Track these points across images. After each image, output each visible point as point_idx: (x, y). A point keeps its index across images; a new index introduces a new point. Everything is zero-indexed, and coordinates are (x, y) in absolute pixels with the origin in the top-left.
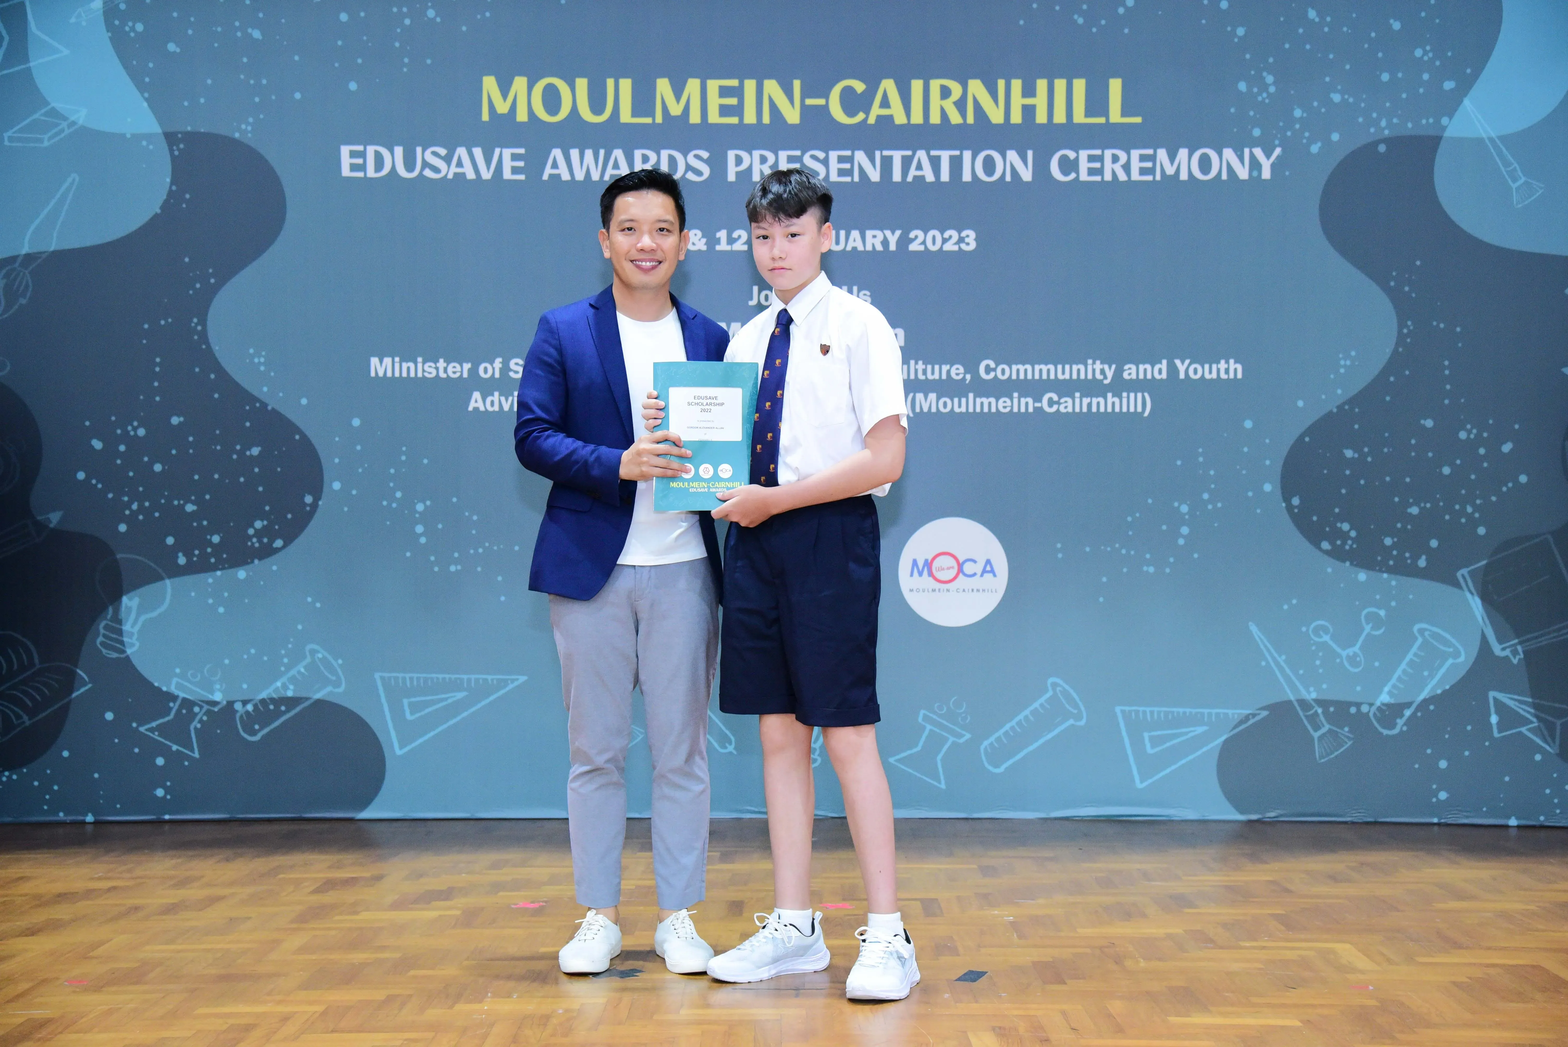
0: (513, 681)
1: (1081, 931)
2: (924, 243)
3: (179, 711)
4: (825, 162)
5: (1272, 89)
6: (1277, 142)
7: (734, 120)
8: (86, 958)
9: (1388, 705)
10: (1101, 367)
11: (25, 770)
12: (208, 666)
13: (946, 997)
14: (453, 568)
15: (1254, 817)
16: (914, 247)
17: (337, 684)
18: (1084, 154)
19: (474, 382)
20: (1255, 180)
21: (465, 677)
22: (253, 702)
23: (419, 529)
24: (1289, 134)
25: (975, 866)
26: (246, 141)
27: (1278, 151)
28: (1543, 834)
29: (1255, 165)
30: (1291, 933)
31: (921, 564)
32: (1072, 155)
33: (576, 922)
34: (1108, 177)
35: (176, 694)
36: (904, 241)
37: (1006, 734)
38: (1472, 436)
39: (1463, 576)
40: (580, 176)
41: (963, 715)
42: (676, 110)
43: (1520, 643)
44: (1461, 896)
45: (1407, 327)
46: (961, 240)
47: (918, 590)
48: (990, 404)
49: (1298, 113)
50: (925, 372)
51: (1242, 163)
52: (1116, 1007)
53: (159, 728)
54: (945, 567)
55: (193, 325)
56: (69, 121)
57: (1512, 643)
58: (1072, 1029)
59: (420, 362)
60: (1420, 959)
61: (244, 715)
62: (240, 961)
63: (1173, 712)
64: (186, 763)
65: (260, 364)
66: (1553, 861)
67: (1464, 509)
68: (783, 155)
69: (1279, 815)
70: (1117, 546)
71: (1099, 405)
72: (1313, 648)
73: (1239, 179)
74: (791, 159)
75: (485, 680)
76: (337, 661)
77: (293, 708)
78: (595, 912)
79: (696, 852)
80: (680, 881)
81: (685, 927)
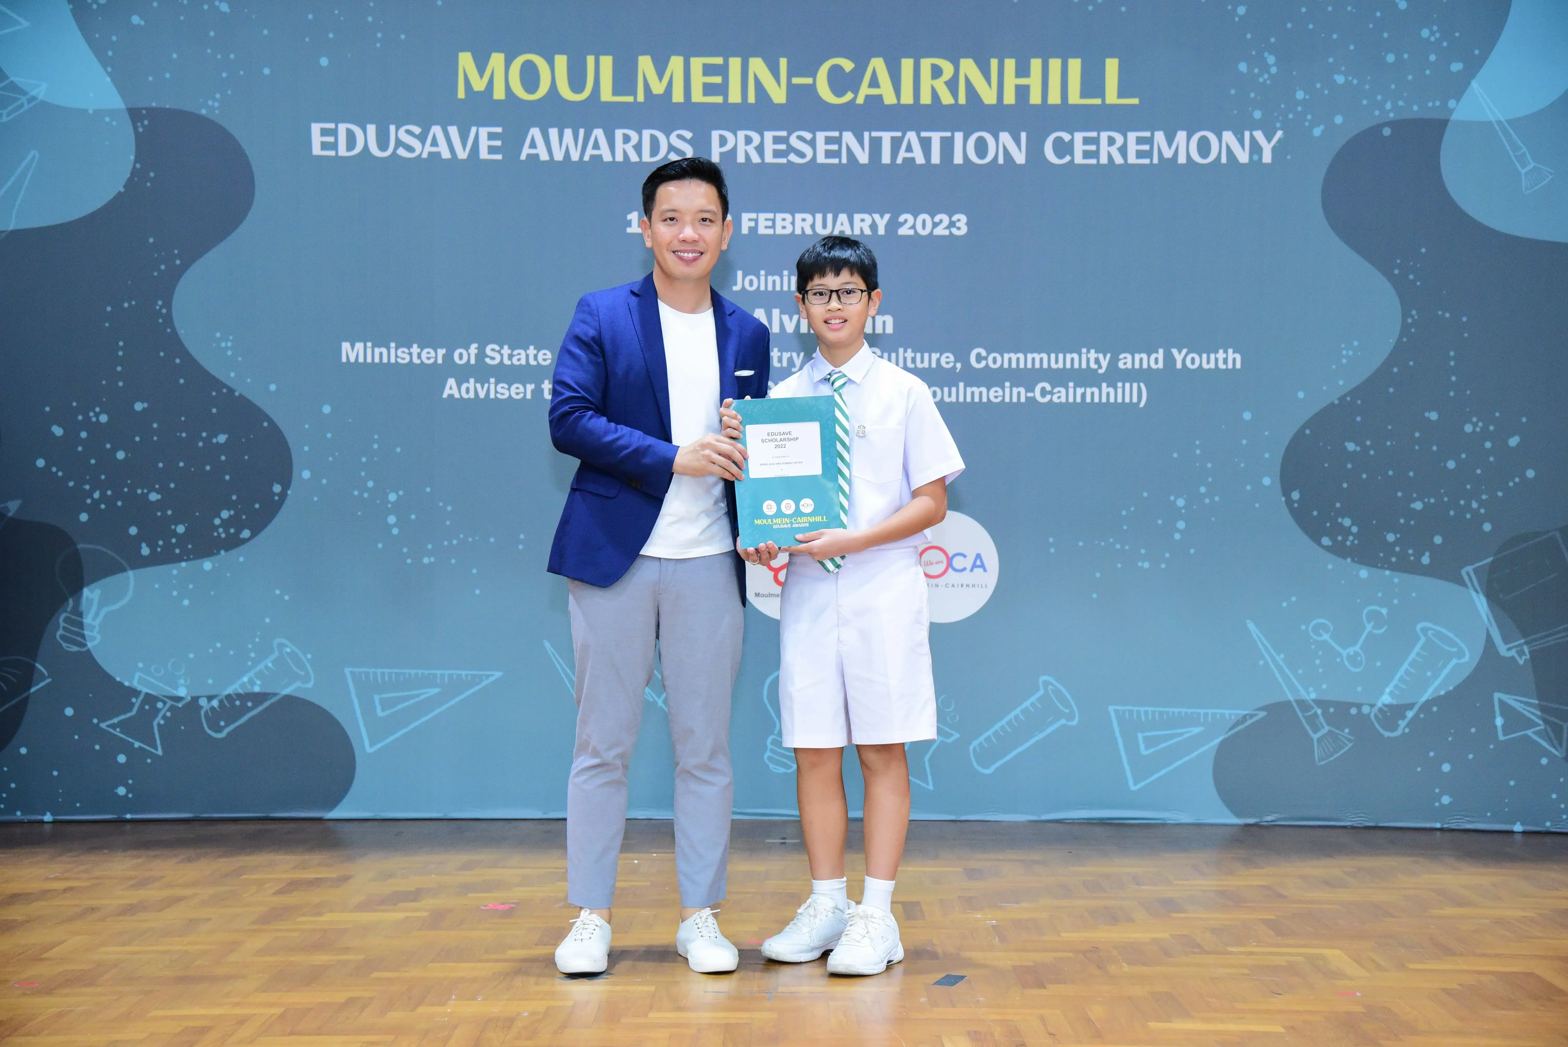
0: (488, 676)
1: (1065, 935)
2: (913, 227)
3: (142, 707)
4: (812, 143)
5: (1274, 70)
6: (1278, 125)
7: (719, 99)
8: (38, 960)
9: (1390, 706)
10: (1096, 355)
12: (173, 660)
13: (921, 1001)
14: (426, 560)
15: (1251, 821)
16: (903, 231)
17: (306, 679)
18: (1079, 137)
19: (449, 369)
20: (1255, 163)
21: (439, 672)
22: (219, 698)
23: (392, 519)
24: (1291, 116)
25: (961, 869)
26: (211, 117)
27: (1279, 134)
28: (1548, 840)
29: (1256, 148)
30: (1280, 938)
32: (1066, 137)
34: (1104, 160)
35: (139, 690)
36: (894, 225)
37: (996, 733)
38: (1478, 429)
39: (1468, 573)
40: (559, 156)
41: (952, 714)
42: (658, 88)
43: (1526, 643)
44: (1458, 902)
45: (1413, 317)
46: (952, 224)
48: (981, 393)
49: (1300, 95)
50: (914, 360)
51: (1243, 146)
52: (1097, 1012)
53: (120, 724)
54: (934, 562)
55: (158, 308)
56: (28, 97)
57: (1518, 643)
58: (1049, 1034)
59: (393, 348)
60: (1411, 966)
61: (209, 712)
62: (198, 963)
63: (1168, 712)
64: (149, 761)
65: (227, 348)
66: (1555, 867)
67: (1469, 504)
68: (769, 136)
69: (1276, 819)
70: (1111, 540)
71: (1093, 395)
72: (1313, 647)
73: (1239, 163)
74: (776, 140)
75: (459, 676)
76: (305, 656)
77: (261, 703)
78: (588, 911)
79: (721, 849)
80: (706, 878)
81: (708, 926)
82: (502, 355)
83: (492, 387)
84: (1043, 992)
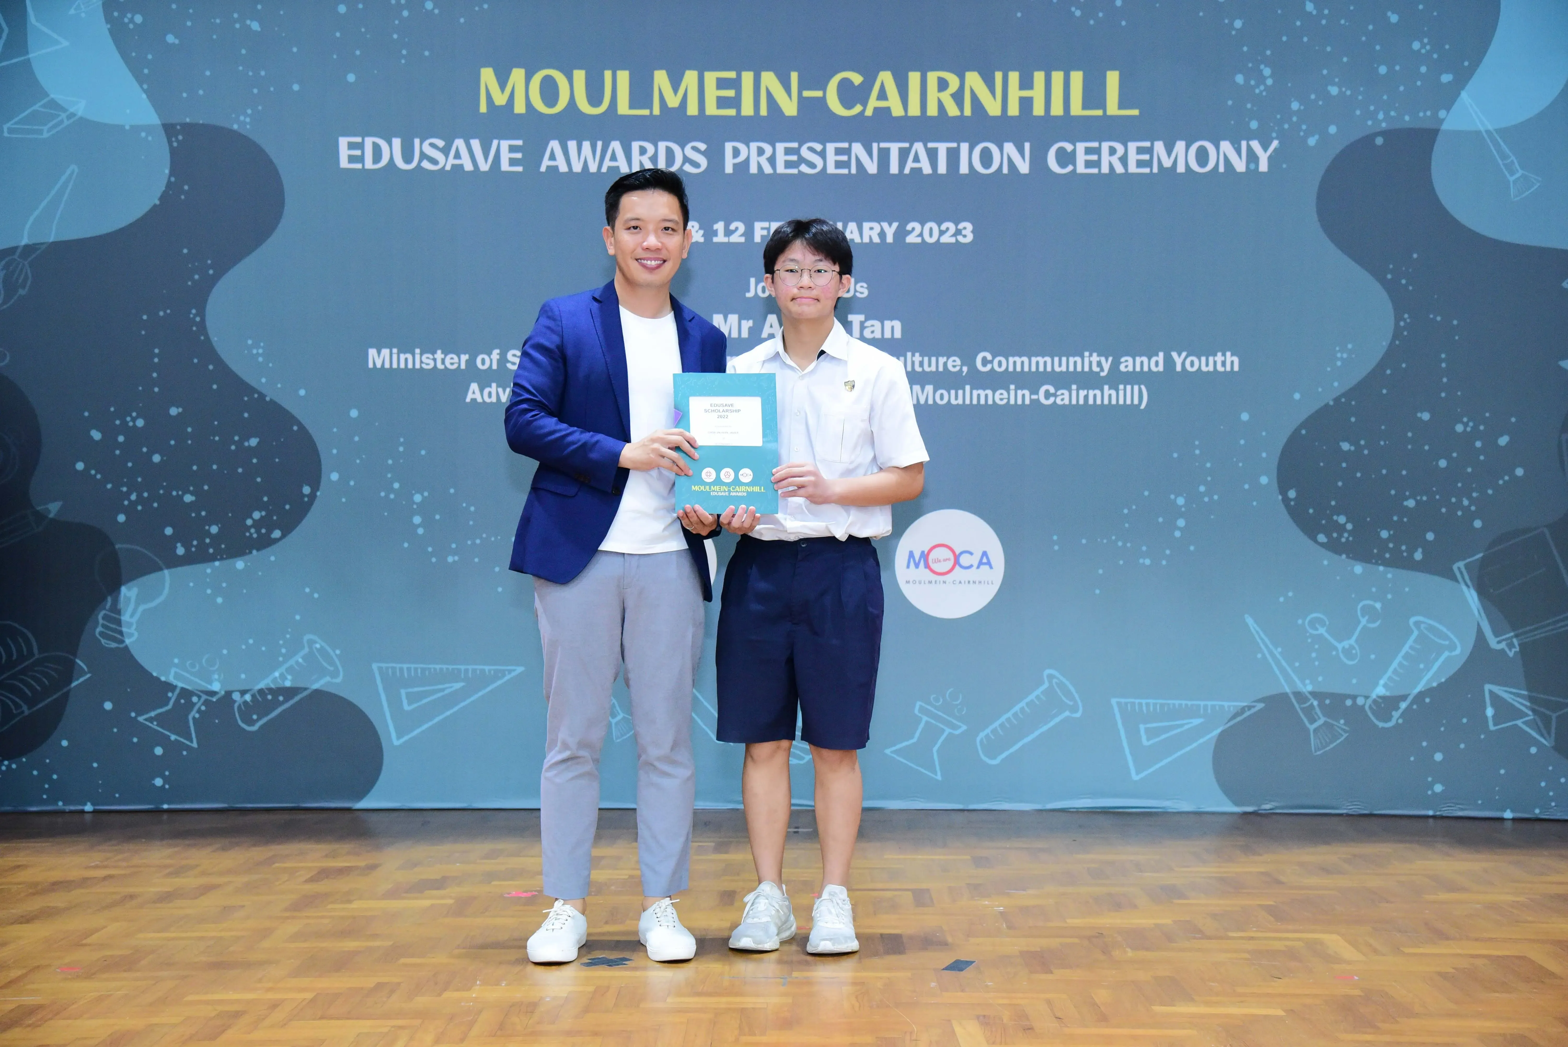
0: (510, 671)
1: (1071, 921)
2: (921, 235)
3: (177, 701)
4: (822, 154)
5: (1269, 82)
6: (1274, 135)
7: (732, 112)
8: (78, 946)
9: (1384, 698)
10: (1098, 359)
11: (24, 760)
12: (207, 656)
13: (932, 986)
14: (450, 559)
15: (1250, 809)
16: (911, 239)
17: (335, 674)
18: (1081, 147)
19: (472, 374)
20: (1252, 172)
21: (463, 667)
22: (252, 692)
23: (417, 520)
24: (1286, 126)
25: (968, 857)
26: (244, 133)
27: (1275, 144)
28: (1537, 826)
29: (1252, 157)
30: (1279, 924)
31: (917, 556)
32: (1069, 147)
33: (544, 911)
34: (1105, 169)
35: (174, 684)
36: (901, 233)
37: (1002, 725)
38: (1469, 429)
39: (1459, 568)
40: (577, 168)
41: (959, 707)
42: (673, 102)
43: (1516, 636)
44: (1452, 888)
45: (1405, 320)
46: (958, 232)
47: (914, 582)
48: (986, 396)
49: (1295, 106)
50: (921, 364)
51: (1240, 155)
52: (1102, 996)
53: (158, 718)
54: (941, 559)
55: (192, 316)
56: (68, 113)
57: (1507, 636)
58: (1056, 1018)
59: (417, 354)
60: (1407, 950)
61: (242, 705)
62: (231, 949)
63: (1169, 704)
64: (185, 753)
65: (258, 355)
66: (1546, 853)
67: (1460, 501)
68: (780, 147)
69: (1274, 807)
70: (1114, 538)
71: (1095, 396)
72: (1309, 640)
73: (1236, 172)
74: (788, 151)
75: (483, 671)
76: (334, 652)
77: (292, 698)
78: (562, 902)
79: (682, 839)
80: (666, 868)
81: (667, 916)
84: (1049, 977)
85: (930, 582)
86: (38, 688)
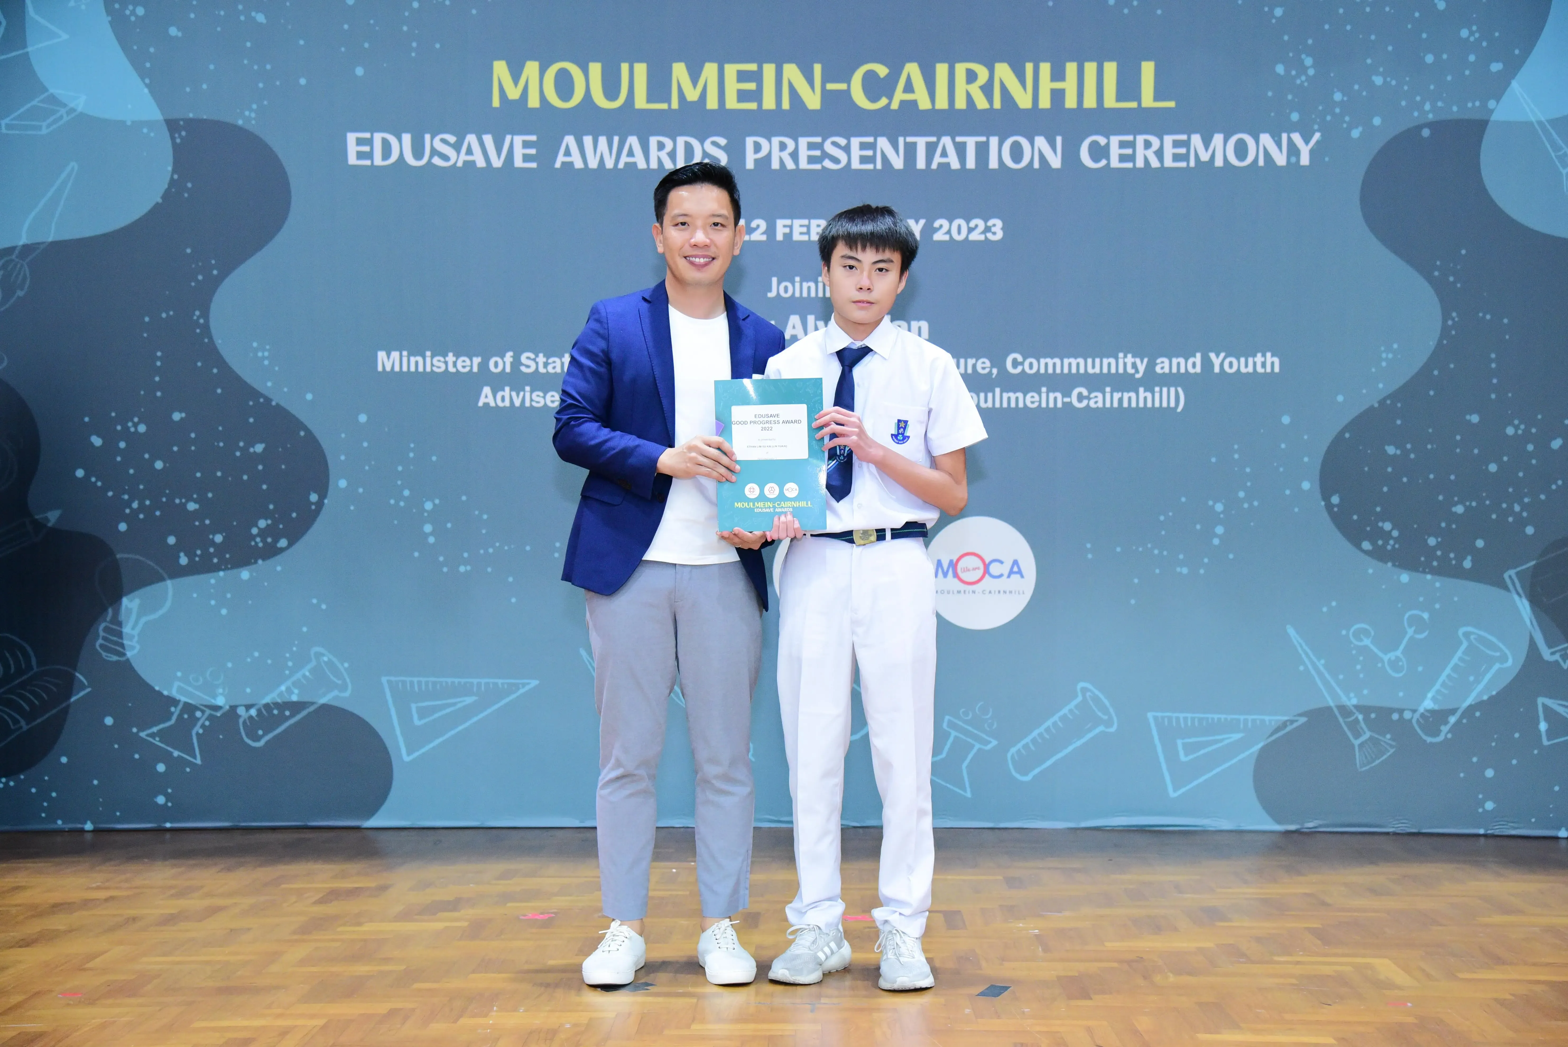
0: (524, 685)
1: (1109, 945)
2: (949, 232)
3: (180, 716)
4: (847, 149)
5: (1311, 72)
6: (1316, 127)
7: (753, 106)
8: (80, 970)
9: (1433, 712)
10: (1133, 360)
11: (22, 777)
12: (211, 669)
13: (966, 1012)
14: (462, 569)
15: (1293, 827)
16: (939, 236)
17: (344, 688)
18: (1115, 140)
19: (485, 377)
20: (1293, 166)
21: (475, 681)
22: (257, 707)
23: (428, 528)
24: (1329, 118)
25: (1000, 878)
26: (248, 127)
27: (1317, 136)
29: (1293, 150)
30: (1327, 947)
31: (945, 565)
32: (1102, 141)
33: (600, 932)
34: (1140, 164)
35: (177, 699)
36: (929, 230)
37: (1034, 741)
38: (1520, 432)
39: (1510, 577)
40: (593, 164)
41: (990, 722)
42: (692, 95)
44: (1506, 909)
45: (1453, 319)
46: (987, 229)
47: (943, 592)
48: (1017, 399)
49: (1338, 96)
51: (1280, 149)
52: (1144, 1023)
53: (160, 733)
54: (970, 568)
55: (195, 318)
56: (68, 108)
57: (1562, 646)
59: (428, 356)
60: (1461, 975)
61: (247, 720)
62: (239, 973)
63: (1207, 719)
64: (188, 770)
65: (264, 358)
67: (1511, 508)
68: (803, 142)
69: (1318, 825)
70: (1149, 546)
71: (1130, 400)
72: (1354, 652)
73: (1276, 165)
74: (811, 146)
75: (496, 684)
76: (343, 665)
77: (298, 712)
78: (619, 922)
79: (742, 859)
80: (725, 889)
81: (726, 937)
82: (537, 363)
83: (528, 395)
84: (1089, 1003)
85: (959, 592)
86: (36, 702)
